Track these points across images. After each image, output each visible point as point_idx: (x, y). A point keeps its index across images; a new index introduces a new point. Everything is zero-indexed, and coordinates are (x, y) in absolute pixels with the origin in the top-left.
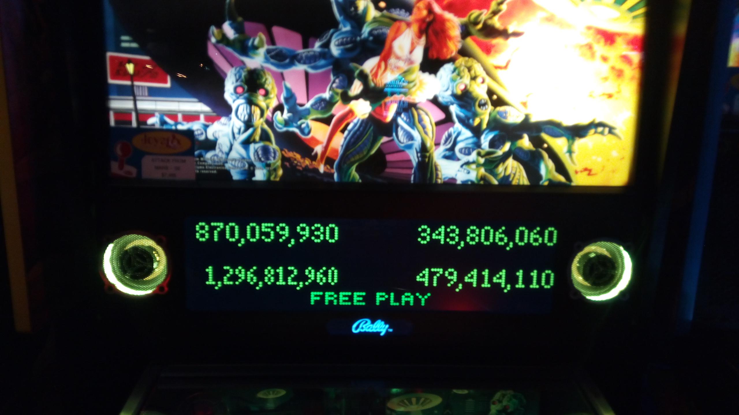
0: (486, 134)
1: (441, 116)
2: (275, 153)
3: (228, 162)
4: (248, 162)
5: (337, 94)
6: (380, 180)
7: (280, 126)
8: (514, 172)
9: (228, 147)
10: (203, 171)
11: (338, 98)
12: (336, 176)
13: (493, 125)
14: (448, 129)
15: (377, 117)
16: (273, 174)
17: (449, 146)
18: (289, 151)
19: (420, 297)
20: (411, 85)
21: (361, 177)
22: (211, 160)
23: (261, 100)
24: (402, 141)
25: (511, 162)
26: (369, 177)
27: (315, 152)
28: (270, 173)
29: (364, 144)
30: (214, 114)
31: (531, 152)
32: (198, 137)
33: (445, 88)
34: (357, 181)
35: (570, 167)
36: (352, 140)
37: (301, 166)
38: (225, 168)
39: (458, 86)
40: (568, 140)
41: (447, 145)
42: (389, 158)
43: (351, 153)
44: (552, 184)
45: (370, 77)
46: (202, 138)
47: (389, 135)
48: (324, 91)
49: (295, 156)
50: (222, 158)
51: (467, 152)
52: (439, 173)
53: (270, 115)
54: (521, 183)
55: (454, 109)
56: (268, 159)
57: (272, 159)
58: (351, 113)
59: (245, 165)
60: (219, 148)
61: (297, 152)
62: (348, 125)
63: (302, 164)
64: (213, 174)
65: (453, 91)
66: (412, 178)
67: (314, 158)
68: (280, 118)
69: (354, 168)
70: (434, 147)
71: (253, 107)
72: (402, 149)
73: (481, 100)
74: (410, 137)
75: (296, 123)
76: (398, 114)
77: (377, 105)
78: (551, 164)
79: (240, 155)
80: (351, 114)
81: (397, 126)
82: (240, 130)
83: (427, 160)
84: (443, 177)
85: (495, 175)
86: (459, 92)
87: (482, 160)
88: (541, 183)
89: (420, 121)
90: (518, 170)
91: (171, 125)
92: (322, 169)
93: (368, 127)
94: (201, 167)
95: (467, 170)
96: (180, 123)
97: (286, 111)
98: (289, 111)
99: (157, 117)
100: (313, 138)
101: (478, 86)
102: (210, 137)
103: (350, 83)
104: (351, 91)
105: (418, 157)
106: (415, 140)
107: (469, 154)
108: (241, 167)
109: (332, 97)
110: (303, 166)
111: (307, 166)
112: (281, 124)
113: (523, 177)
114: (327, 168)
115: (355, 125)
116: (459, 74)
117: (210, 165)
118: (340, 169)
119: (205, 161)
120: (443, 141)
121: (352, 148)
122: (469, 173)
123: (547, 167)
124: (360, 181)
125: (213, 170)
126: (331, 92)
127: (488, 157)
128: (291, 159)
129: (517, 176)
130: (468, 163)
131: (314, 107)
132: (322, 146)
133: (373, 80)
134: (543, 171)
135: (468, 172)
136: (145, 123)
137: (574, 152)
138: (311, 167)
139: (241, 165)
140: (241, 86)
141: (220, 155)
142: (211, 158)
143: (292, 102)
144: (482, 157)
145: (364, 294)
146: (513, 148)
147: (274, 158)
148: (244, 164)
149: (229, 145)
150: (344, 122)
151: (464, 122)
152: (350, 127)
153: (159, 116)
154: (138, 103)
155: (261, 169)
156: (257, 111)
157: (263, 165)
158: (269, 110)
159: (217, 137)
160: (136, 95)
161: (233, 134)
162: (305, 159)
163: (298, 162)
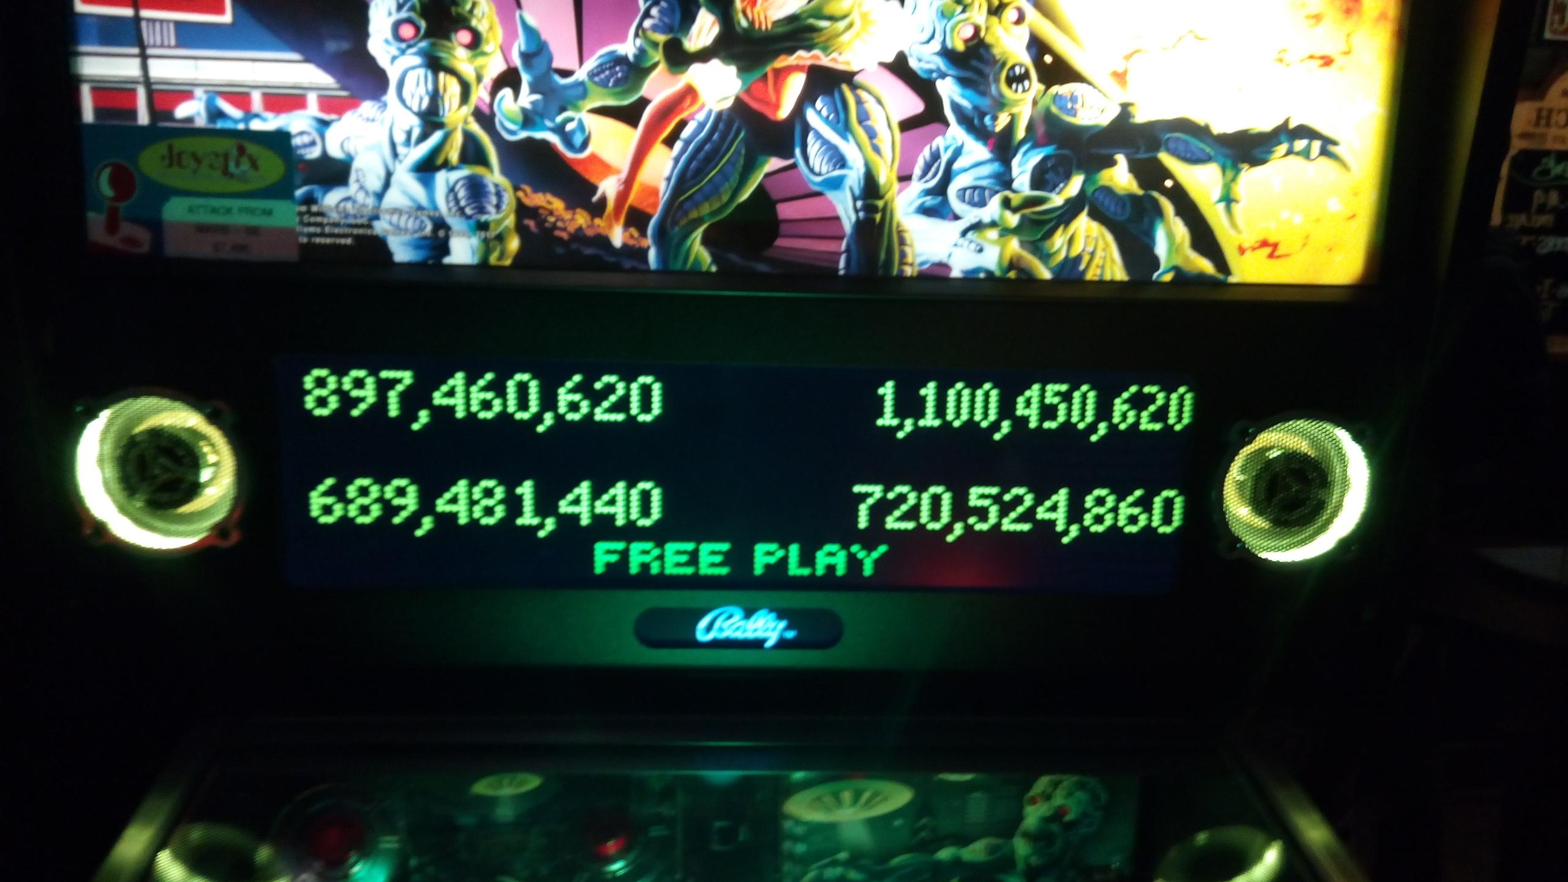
1: (914, 105)
2: (499, 195)
3: (382, 216)
4: (431, 218)
5: (655, 45)
6: (763, 268)
7: (511, 126)
8: (1090, 249)
9: (379, 177)
10: (318, 240)
11: (657, 56)
12: (652, 256)
14: (930, 139)
15: (755, 105)
16: (494, 250)
18: (536, 190)
19: (861, 555)
20: (841, 25)
21: (716, 259)
22: (338, 212)
24: (817, 169)
25: (1084, 225)
26: (733, 257)
28: (487, 246)
29: (724, 175)
30: (344, 93)
31: (1132, 197)
32: (302, 152)
33: (926, 36)
34: (704, 268)
35: (1227, 237)
36: (694, 165)
37: (564, 229)
38: (374, 232)
39: (957, 30)
40: (1224, 169)
41: (926, 182)
42: (785, 211)
43: (690, 198)
44: (1182, 278)
46: (314, 153)
47: (786, 152)
48: (622, 39)
49: (549, 203)
50: (364, 205)
51: (977, 197)
52: (908, 250)
53: (487, 98)
54: (1108, 277)
55: (948, 90)
56: (482, 210)
58: (689, 93)
59: (425, 227)
60: (358, 181)
61: (556, 194)
62: (683, 124)
63: (568, 224)
64: (345, 246)
66: (842, 264)
67: (598, 209)
69: (698, 234)
70: (896, 186)
71: (442, 75)
72: (815, 188)
73: (1013, 68)
74: (840, 161)
75: (553, 120)
76: (807, 97)
77: (757, 74)
78: (1181, 230)
80: (688, 101)
81: (806, 128)
82: (409, 134)
83: (878, 217)
84: (918, 260)
85: (1045, 257)
86: (960, 47)
87: (1013, 220)
88: (1155, 276)
89: (863, 117)
90: (1101, 244)
91: (237, 121)
92: (618, 236)
94: (312, 229)
95: (977, 244)
96: (257, 116)
97: (525, 88)
98: (534, 90)
99: (200, 99)
100: (593, 158)
101: (1006, 29)
102: (335, 152)
103: (688, 19)
104: (690, 40)
105: (857, 211)
106: (851, 168)
107: (982, 203)
108: (415, 232)
109: (642, 53)
110: (572, 228)
111: (580, 229)
112: (514, 123)
113: (1113, 261)
114: (632, 236)
115: (702, 126)
117: (336, 225)
118: (662, 237)
119: (320, 214)
120: (917, 171)
121: (692, 187)
122: (981, 250)
123: (1170, 236)
124: (714, 269)
126: (638, 42)
127: (1027, 211)
128: (541, 211)
129: (1097, 261)
130: (977, 227)
131: (597, 79)
132: (619, 180)
134: (1161, 249)
135: (978, 248)
136: (169, 116)
137: (1236, 201)
138: (590, 233)
139: (413, 224)
140: (409, 21)
141: (360, 197)
142: (337, 206)
143: (539, 63)
144: (1015, 210)
145: (725, 547)
146: (1090, 190)
147: (498, 207)
148: (422, 222)
149: (382, 173)
150: (671, 120)
151: (973, 124)
152: (686, 133)
153: (204, 97)
154: (152, 63)
155: (464, 235)
156: (451, 88)
157: (469, 227)
158: (481, 86)
159: (352, 152)
160: (146, 43)
161: (393, 146)
162: (574, 214)
163: (559, 219)
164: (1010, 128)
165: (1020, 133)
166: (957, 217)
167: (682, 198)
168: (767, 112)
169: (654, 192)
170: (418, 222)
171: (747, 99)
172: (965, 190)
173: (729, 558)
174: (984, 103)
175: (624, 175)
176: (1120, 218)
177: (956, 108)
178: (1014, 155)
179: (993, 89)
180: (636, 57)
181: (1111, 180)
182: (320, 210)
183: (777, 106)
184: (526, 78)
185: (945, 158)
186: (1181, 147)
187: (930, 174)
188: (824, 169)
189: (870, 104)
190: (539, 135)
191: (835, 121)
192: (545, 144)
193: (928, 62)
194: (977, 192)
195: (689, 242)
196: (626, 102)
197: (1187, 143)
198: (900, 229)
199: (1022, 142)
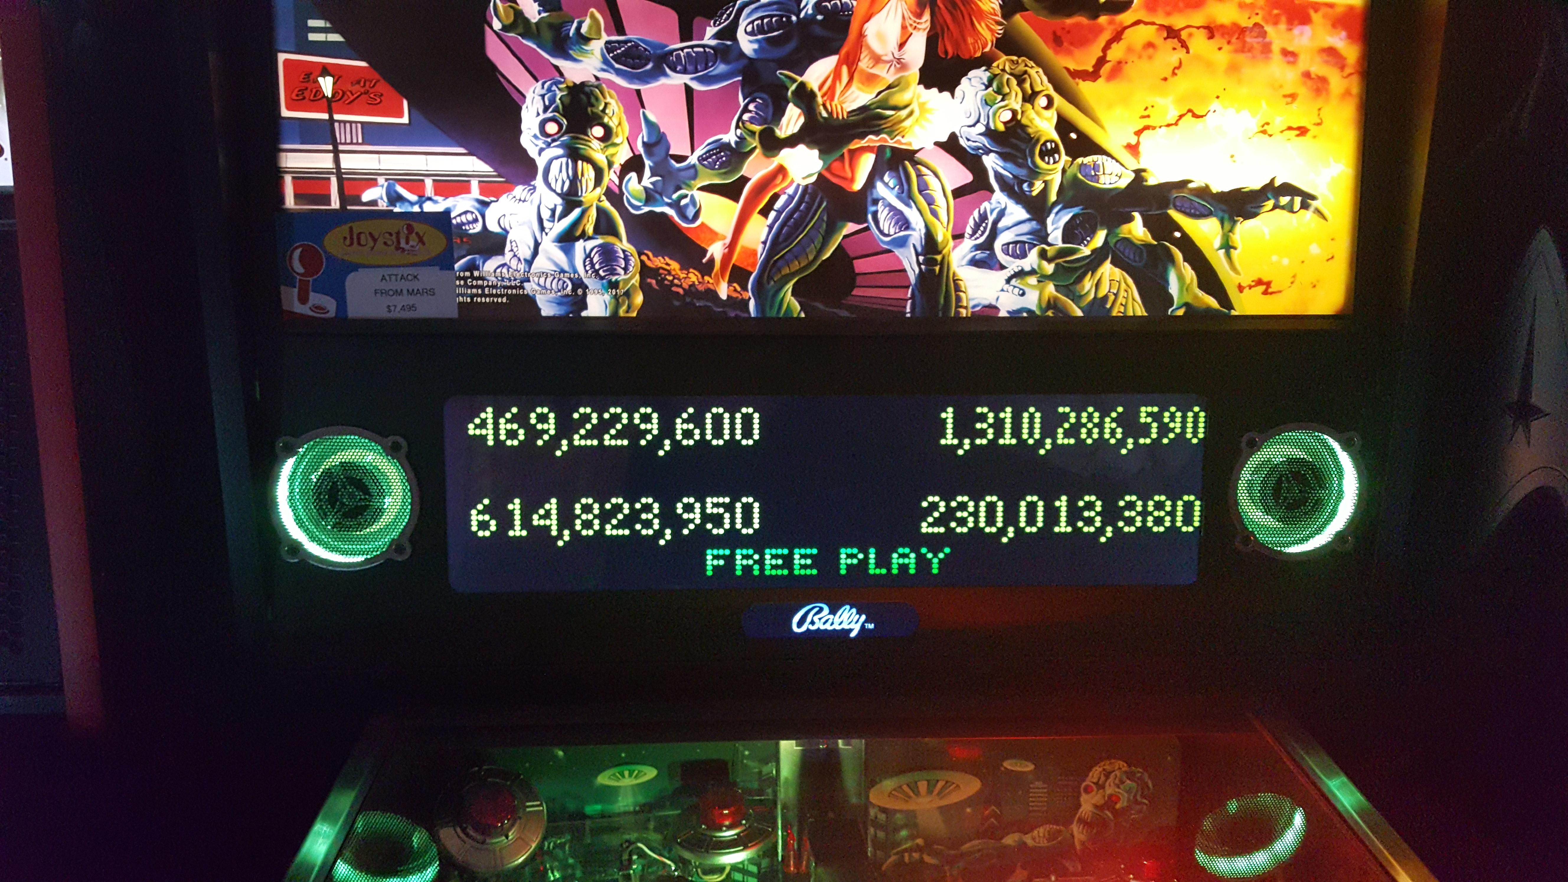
0: (1057, 213)
13: (1070, 194)
17: (982, 240)
23: (596, 151)
27: (708, 255)
45: (820, 100)
65: (987, 126)
68: (634, 186)
79: (556, 265)
93: (816, 204)
116: (999, 91)
125: (502, 296)
133: (824, 105)
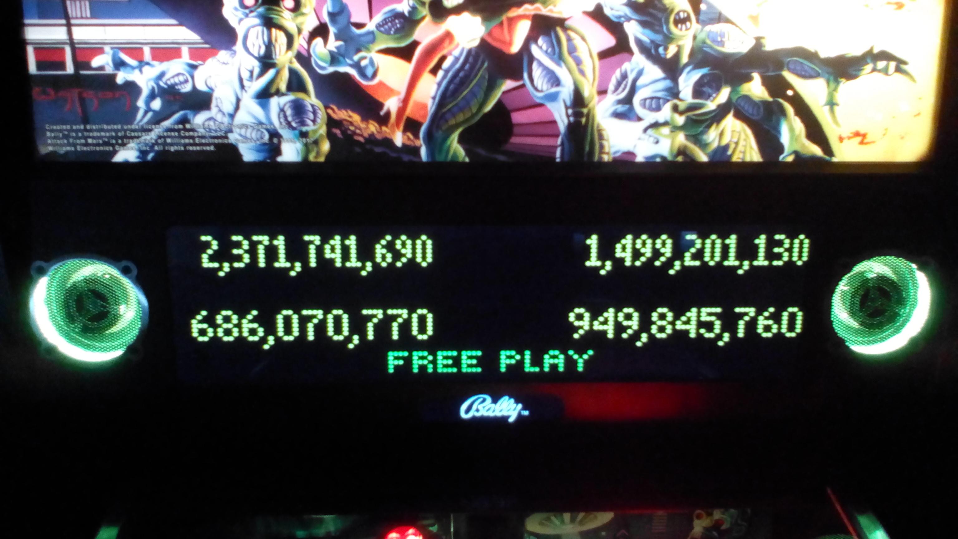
1: (609, 41)
2: (315, 113)
3: (234, 129)
4: (267, 130)
6: (501, 158)
7: (323, 64)
8: (735, 140)
9: (232, 104)
10: (191, 148)
11: (425, 11)
12: (423, 152)
14: (620, 64)
15: (495, 43)
16: (313, 150)
18: (340, 108)
19: (576, 357)
21: (468, 152)
22: (204, 128)
24: (539, 88)
25: (730, 123)
26: (482, 152)
28: (307, 148)
29: (473, 94)
30: (206, 46)
31: (765, 103)
32: (179, 88)
34: (461, 160)
35: (831, 130)
36: (452, 87)
37: (361, 135)
38: (230, 141)
40: (828, 82)
41: (618, 94)
42: (518, 118)
43: (449, 110)
44: (801, 159)
46: (186, 88)
47: (517, 76)
49: (350, 117)
50: (222, 123)
51: (654, 104)
52: (605, 143)
53: (306, 46)
54: (748, 159)
55: (633, 29)
56: (303, 123)
57: (310, 123)
58: (448, 36)
59: (265, 136)
60: (217, 106)
61: (354, 110)
62: (443, 58)
63: (363, 131)
64: (210, 151)
66: (558, 154)
67: (384, 120)
69: (455, 136)
70: (596, 98)
71: (273, 30)
72: (539, 101)
74: (556, 81)
75: (352, 58)
76: (531, 38)
77: (496, 22)
78: (799, 126)
80: (447, 42)
81: (531, 59)
82: (252, 72)
83: (584, 120)
84: (613, 150)
85: (703, 146)
87: (680, 120)
88: (781, 158)
89: (572, 50)
90: (743, 136)
91: (134, 68)
92: (399, 139)
94: (187, 141)
95: (655, 138)
96: (148, 64)
97: (332, 37)
98: (338, 38)
99: (108, 54)
100: (381, 84)
102: (201, 87)
105: (568, 116)
106: (563, 86)
107: (658, 109)
108: (258, 140)
109: (414, 9)
110: (366, 135)
111: (372, 135)
112: (324, 61)
113: (751, 148)
114: (409, 138)
115: (457, 59)
117: (203, 137)
118: (430, 138)
119: (193, 130)
120: (611, 87)
121: (450, 103)
122: (657, 142)
123: (792, 130)
124: (467, 160)
127: (690, 114)
128: (345, 123)
129: (740, 148)
130: (655, 125)
131: (382, 29)
132: (399, 99)
134: (785, 138)
135: (655, 140)
136: (88, 66)
137: (837, 104)
138: (379, 137)
139: (256, 134)
141: (219, 117)
142: (204, 124)
143: (342, 20)
144: (681, 113)
145: (478, 353)
146: (735, 98)
147: (314, 121)
148: (262, 132)
149: (234, 100)
150: (435, 56)
151: (651, 53)
152: (446, 64)
153: (111, 52)
154: (75, 30)
155: (291, 141)
156: (280, 38)
157: (295, 135)
158: (301, 36)
159: (213, 87)
160: (70, 16)
161: (241, 80)
162: (368, 123)
163: (356, 128)
164: (677, 56)
165: (685, 59)
166: (639, 119)
167: (445, 110)
168: (504, 49)
169: (424, 106)
170: (259, 133)
171: (490, 40)
172: (645, 100)
173: (481, 361)
174: (658, 38)
175: (402, 95)
176: (754, 118)
177: (639, 42)
178: (680, 75)
179: (665, 28)
180: (410, 12)
181: (749, 90)
182: (192, 128)
183: (510, 44)
184: (332, 30)
185: (631, 77)
186: (799, 68)
187: (621, 89)
188: (545, 88)
189: (577, 41)
190: (342, 69)
191: (552, 54)
192: (346, 75)
193: (618, 11)
194: (654, 101)
195: (449, 142)
196: (403, 44)
197: (801, 63)
198: (599, 129)
199: (687, 65)
